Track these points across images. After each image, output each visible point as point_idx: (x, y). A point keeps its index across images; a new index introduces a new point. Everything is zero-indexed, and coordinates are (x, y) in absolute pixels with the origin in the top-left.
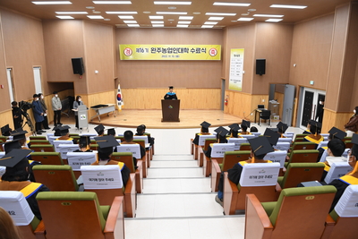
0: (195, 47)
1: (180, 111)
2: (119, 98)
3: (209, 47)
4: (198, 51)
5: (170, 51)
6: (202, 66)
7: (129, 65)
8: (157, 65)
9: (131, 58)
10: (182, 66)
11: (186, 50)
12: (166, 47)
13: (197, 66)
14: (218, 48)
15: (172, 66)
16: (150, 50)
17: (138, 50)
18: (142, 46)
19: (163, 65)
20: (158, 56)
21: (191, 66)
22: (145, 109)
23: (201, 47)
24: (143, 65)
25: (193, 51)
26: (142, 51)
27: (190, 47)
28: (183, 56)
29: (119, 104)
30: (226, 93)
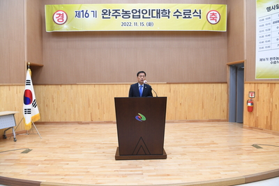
0: (182, 7)
1: (167, 126)
2: (27, 99)
3: (206, 8)
4: (187, 14)
5: (137, 14)
6: (193, 42)
7: (63, 43)
8: (115, 42)
9: (65, 28)
10: (159, 42)
11: (166, 13)
12: (129, 7)
13: (185, 42)
14: (222, 9)
15: (140, 42)
16: (100, 14)
17: (78, 14)
18: (85, 7)
19: (124, 42)
20: (115, 25)
21: (174, 42)
22: (92, 122)
23: (192, 7)
24: (88, 43)
25: (177, 14)
26: (86, 15)
27: (173, 8)
28: (161, 25)
29: (28, 111)
30: (247, 88)
